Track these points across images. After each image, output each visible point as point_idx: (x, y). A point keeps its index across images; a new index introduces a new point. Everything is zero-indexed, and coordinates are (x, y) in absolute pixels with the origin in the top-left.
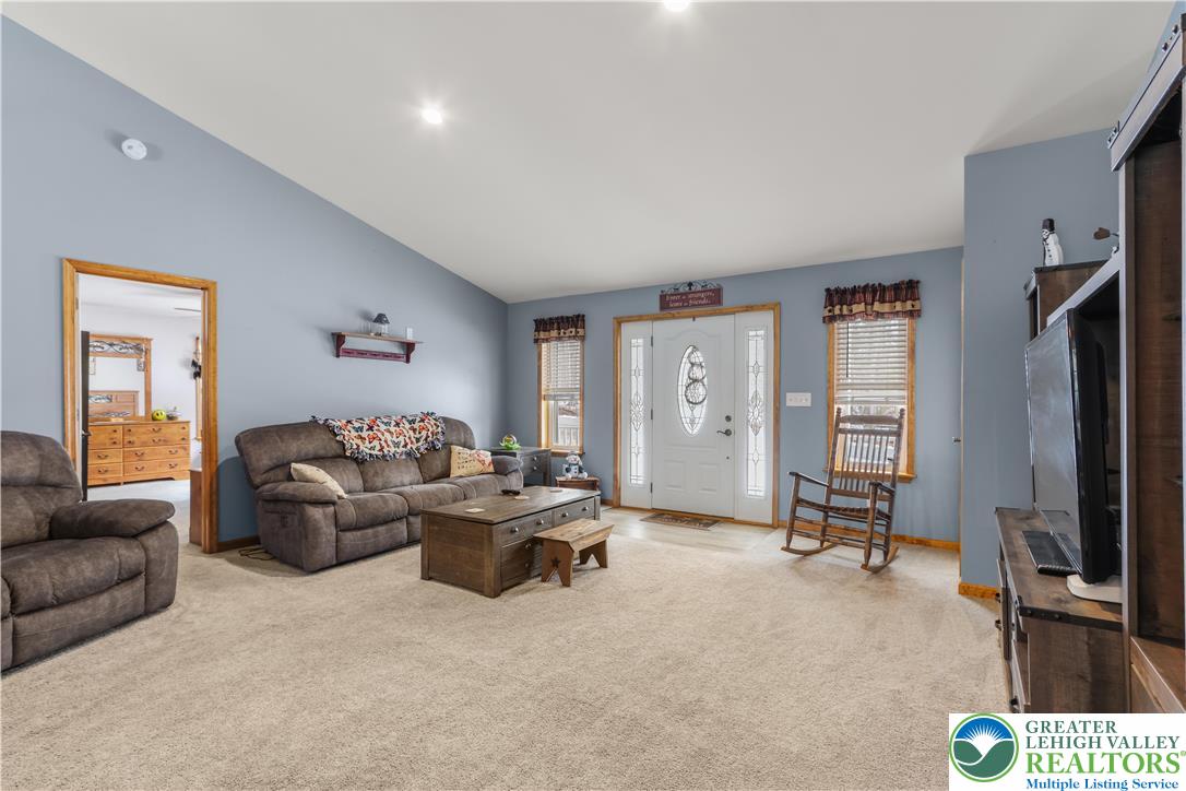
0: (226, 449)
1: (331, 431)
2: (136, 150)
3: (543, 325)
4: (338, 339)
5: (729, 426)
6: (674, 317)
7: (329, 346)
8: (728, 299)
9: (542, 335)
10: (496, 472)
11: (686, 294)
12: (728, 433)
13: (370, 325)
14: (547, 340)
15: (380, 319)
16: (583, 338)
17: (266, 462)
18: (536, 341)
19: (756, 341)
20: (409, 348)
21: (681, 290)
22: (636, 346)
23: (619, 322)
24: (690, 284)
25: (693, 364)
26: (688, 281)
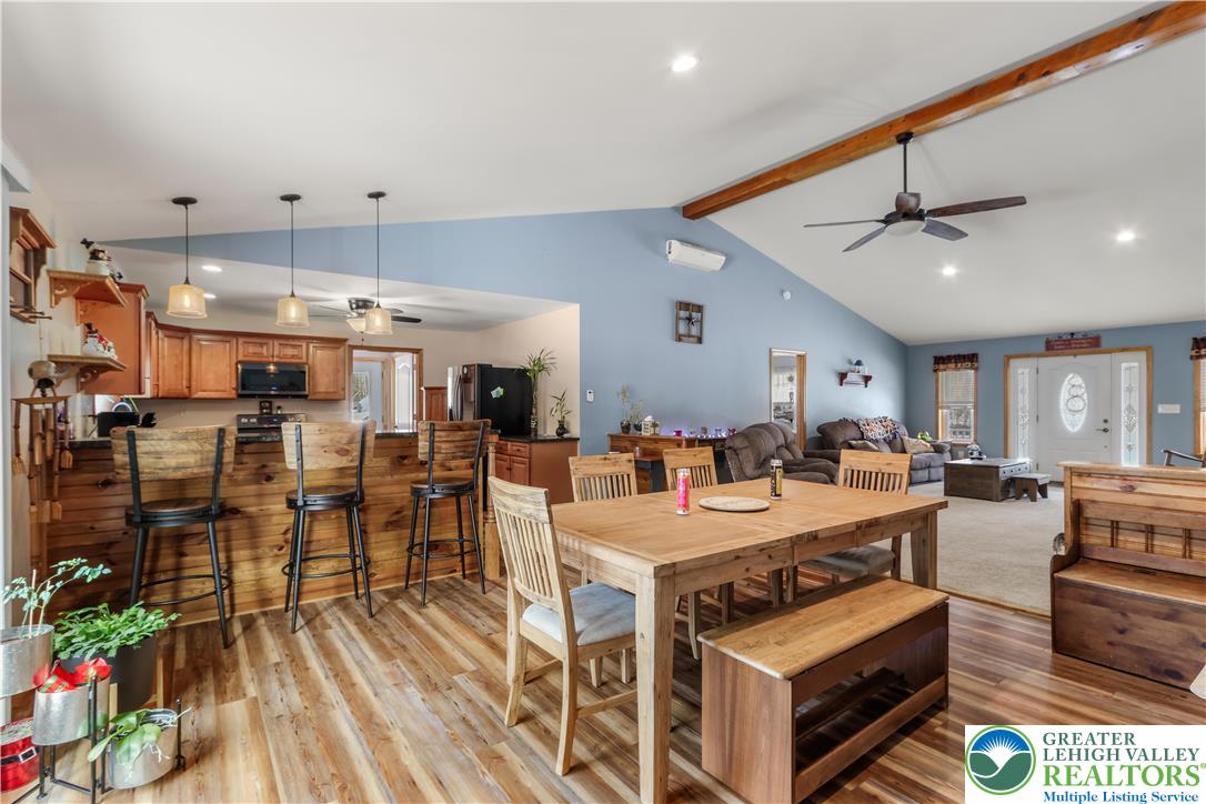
0: (812, 432)
1: (857, 425)
2: (787, 295)
3: (941, 361)
4: (842, 376)
5: (1106, 426)
6: (1058, 355)
7: (838, 380)
8: (1105, 344)
9: (942, 367)
10: (936, 452)
11: (1069, 340)
12: (1105, 430)
13: (853, 367)
14: (945, 370)
15: (859, 363)
16: (976, 369)
17: (841, 440)
18: (935, 371)
19: (1130, 371)
20: (867, 379)
21: (1064, 338)
22: (1022, 374)
23: (1009, 358)
24: (1072, 334)
25: (1073, 386)
26: (1072, 331)
